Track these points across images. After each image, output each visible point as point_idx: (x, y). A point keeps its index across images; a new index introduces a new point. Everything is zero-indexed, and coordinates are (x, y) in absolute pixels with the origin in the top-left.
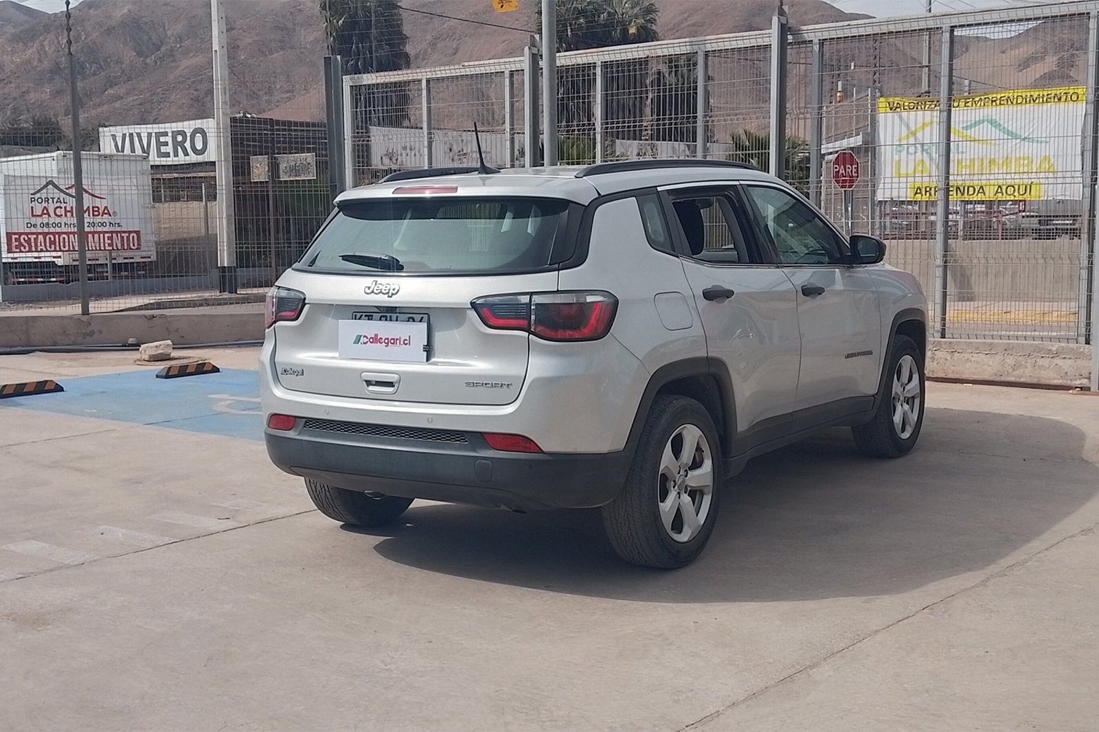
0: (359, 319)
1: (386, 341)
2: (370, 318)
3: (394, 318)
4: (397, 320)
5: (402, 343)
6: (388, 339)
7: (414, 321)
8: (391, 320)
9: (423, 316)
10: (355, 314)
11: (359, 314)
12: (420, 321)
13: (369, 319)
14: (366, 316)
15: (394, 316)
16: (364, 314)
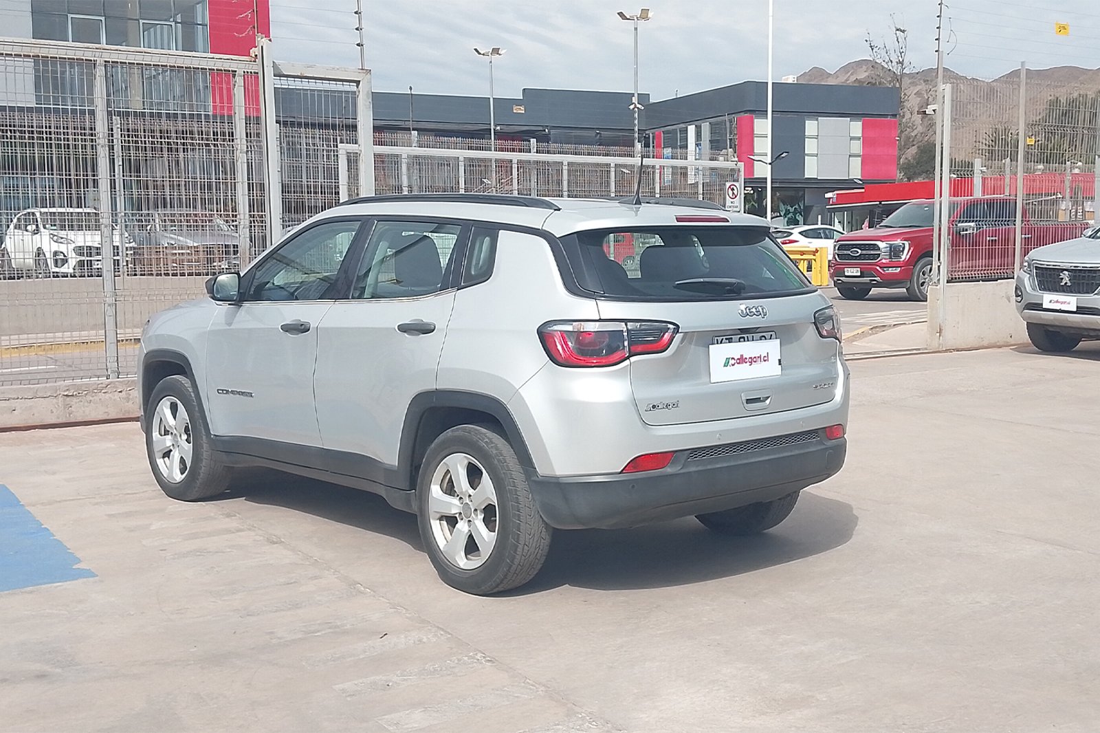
0: (721, 343)
1: (750, 360)
2: (730, 340)
3: (750, 338)
4: (753, 340)
5: (762, 360)
6: (751, 358)
7: (766, 339)
8: (748, 341)
9: (771, 333)
10: (716, 338)
11: (720, 339)
12: (771, 339)
13: (729, 342)
14: (726, 339)
15: (750, 336)
16: (724, 338)
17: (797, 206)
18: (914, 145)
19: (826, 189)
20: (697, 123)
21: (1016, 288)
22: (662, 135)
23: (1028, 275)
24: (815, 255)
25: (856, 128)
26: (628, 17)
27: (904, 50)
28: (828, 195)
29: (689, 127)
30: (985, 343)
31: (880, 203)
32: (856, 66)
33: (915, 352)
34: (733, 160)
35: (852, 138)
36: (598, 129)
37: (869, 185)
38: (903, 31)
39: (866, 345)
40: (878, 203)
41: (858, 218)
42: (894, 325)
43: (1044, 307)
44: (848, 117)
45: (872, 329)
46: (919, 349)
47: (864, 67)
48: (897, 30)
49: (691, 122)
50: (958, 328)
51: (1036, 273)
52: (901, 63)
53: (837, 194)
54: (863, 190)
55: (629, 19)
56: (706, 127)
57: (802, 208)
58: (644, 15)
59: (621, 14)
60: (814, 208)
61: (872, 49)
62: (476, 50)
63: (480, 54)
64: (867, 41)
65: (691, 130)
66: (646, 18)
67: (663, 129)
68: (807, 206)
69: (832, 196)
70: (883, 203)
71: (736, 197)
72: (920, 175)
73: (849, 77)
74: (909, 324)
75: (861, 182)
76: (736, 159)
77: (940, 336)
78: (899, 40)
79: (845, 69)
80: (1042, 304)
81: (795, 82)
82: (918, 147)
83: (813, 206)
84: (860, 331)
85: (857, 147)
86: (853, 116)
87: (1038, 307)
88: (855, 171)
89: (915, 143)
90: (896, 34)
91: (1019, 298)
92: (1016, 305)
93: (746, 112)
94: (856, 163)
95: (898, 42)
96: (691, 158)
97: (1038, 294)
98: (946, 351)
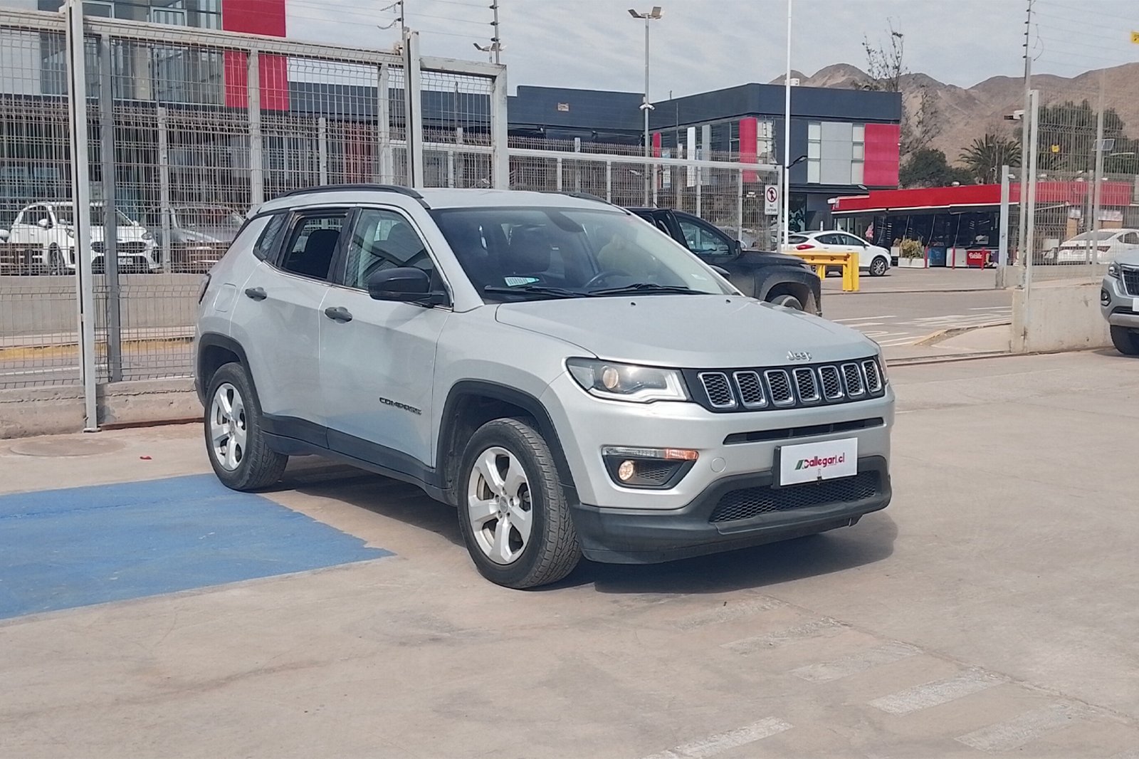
17: (798, 212)
18: (908, 152)
19: (827, 195)
20: (697, 125)
21: (1102, 292)
22: (661, 137)
23: (1116, 280)
24: (845, 260)
25: (859, 133)
26: (640, 15)
27: (900, 55)
28: (831, 201)
29: (689, 129)
30: (1065, 346)
31: (887, 210)
32: (834, 70)
33: (1000, 354)
34: (773, 162)
35: (855, 144)
36: (594, 129)
37: (873, 191)
38: (900, 36)
39: (945, 347)
40: (885, 209)
41: (861, 224)
42: (968, 328)
43: (1134, 310)
44: (851, 122)
45: (947, 332)
46: (1002, 352)
47: (842, 71)
48: (894, 34)
49: (690, 124)
50: (1040, 331)
51: (1125, 277)
52: (897, 68)
53: (840, 200)
54: (868, 197)
55: (640, 17)
56: (706, 129)
57: (804, 213)
58: (656, 13)
59: (632, 12)
60: (817, 214)
61: (869, 53)
62: (476, 45)
63: (479, 48)
64: (863, 44)
65: (691, 132)
66: (658, 17)
67: (661, 131)
68: (809, 212)
69: (834, 202)
70: (890, 209)
71: (775, 200)
72: (915, 182)
73: (826, 81)
74: (981, 327)
75: (865, 188)
76: (776, 162)
77: (1024, 339)
78: (896, 45)
79: (822, 73)
80: (1131, 308)
81: (798, 85)
82: (913, 154)
83: (815, 212)
84: (936, 334)
85: (859, 152)
86: (856, 121)
87: (1128, 310)
88: (856, 177)
89: (909, 150)
90: (893, 38)
91: (1106, 302)
92: (1102, 309)
93: (749, 114)
94: (858, 169)
95: (895, 47)
96: (691, 157)
97: (1126, 297)
98: (1032, 353)
